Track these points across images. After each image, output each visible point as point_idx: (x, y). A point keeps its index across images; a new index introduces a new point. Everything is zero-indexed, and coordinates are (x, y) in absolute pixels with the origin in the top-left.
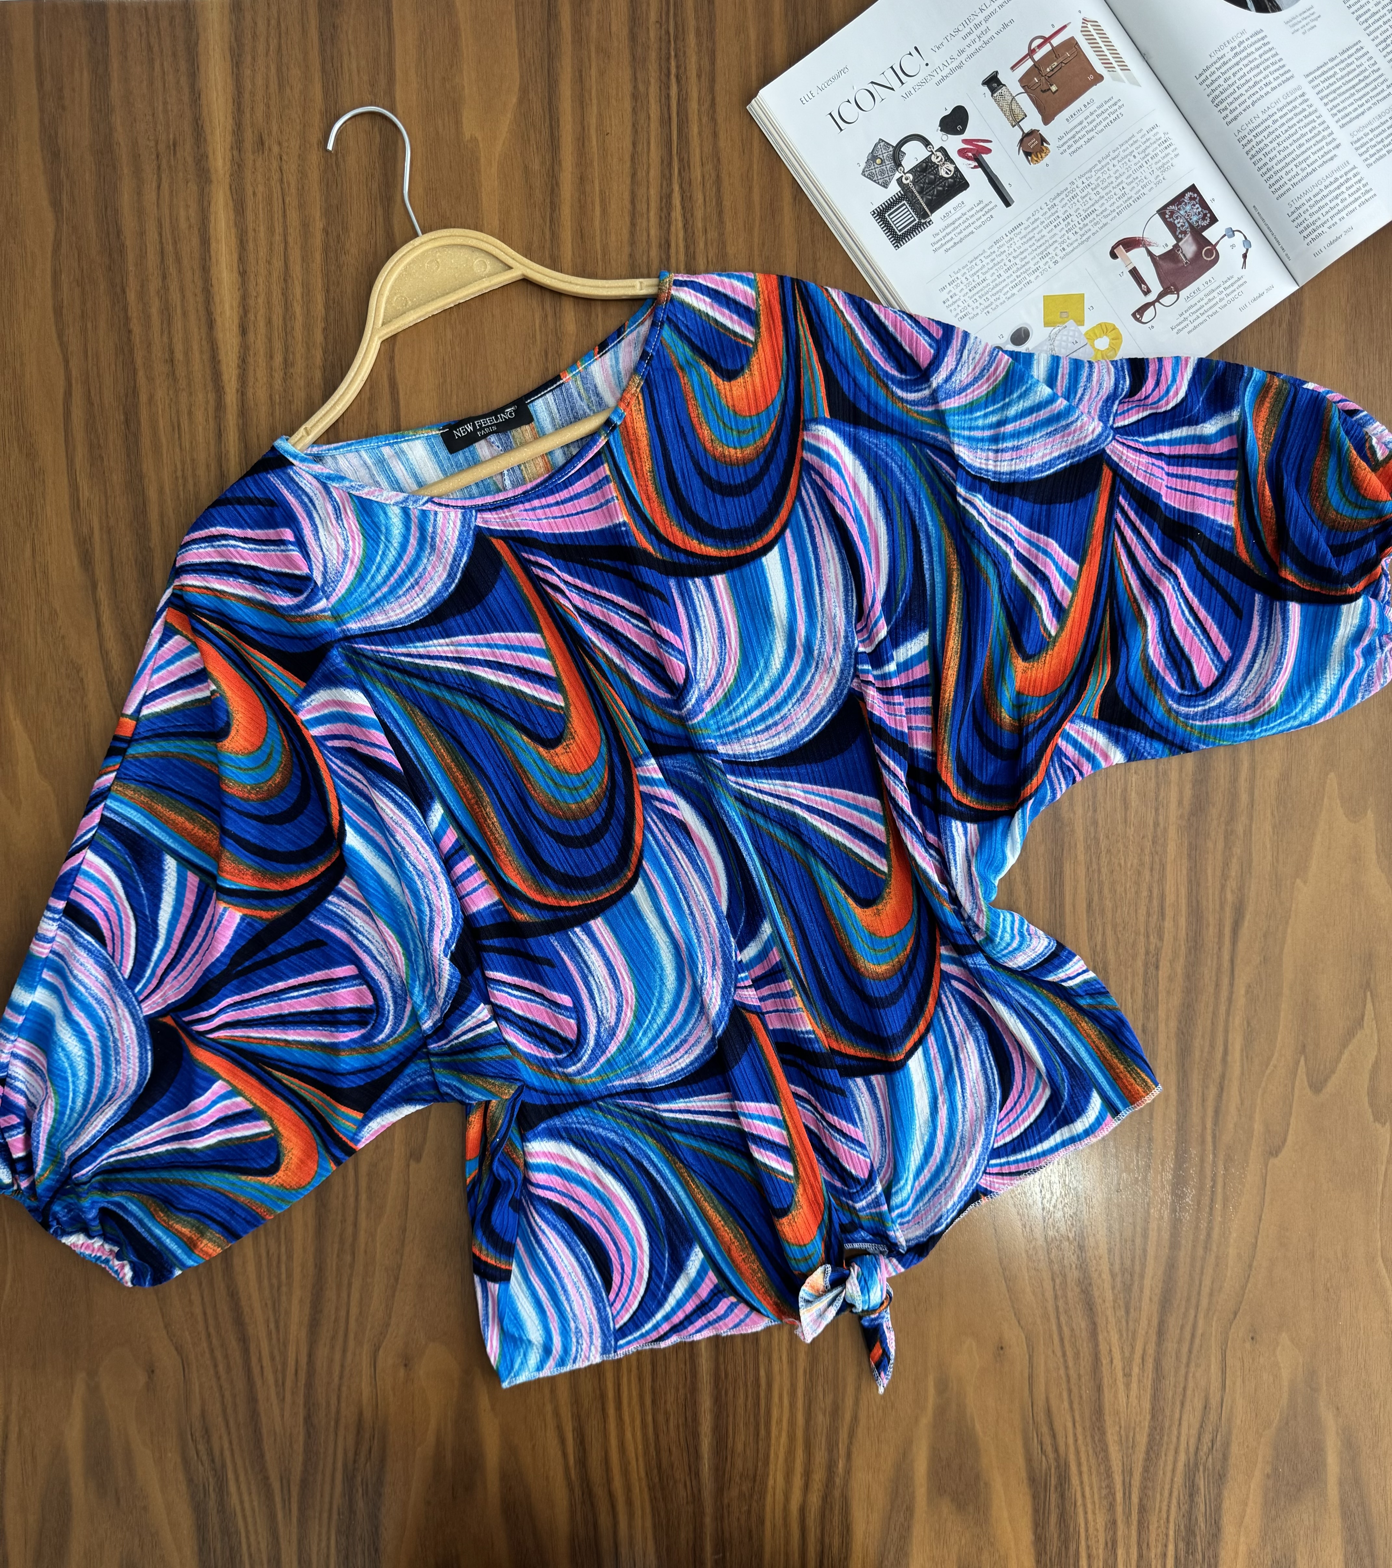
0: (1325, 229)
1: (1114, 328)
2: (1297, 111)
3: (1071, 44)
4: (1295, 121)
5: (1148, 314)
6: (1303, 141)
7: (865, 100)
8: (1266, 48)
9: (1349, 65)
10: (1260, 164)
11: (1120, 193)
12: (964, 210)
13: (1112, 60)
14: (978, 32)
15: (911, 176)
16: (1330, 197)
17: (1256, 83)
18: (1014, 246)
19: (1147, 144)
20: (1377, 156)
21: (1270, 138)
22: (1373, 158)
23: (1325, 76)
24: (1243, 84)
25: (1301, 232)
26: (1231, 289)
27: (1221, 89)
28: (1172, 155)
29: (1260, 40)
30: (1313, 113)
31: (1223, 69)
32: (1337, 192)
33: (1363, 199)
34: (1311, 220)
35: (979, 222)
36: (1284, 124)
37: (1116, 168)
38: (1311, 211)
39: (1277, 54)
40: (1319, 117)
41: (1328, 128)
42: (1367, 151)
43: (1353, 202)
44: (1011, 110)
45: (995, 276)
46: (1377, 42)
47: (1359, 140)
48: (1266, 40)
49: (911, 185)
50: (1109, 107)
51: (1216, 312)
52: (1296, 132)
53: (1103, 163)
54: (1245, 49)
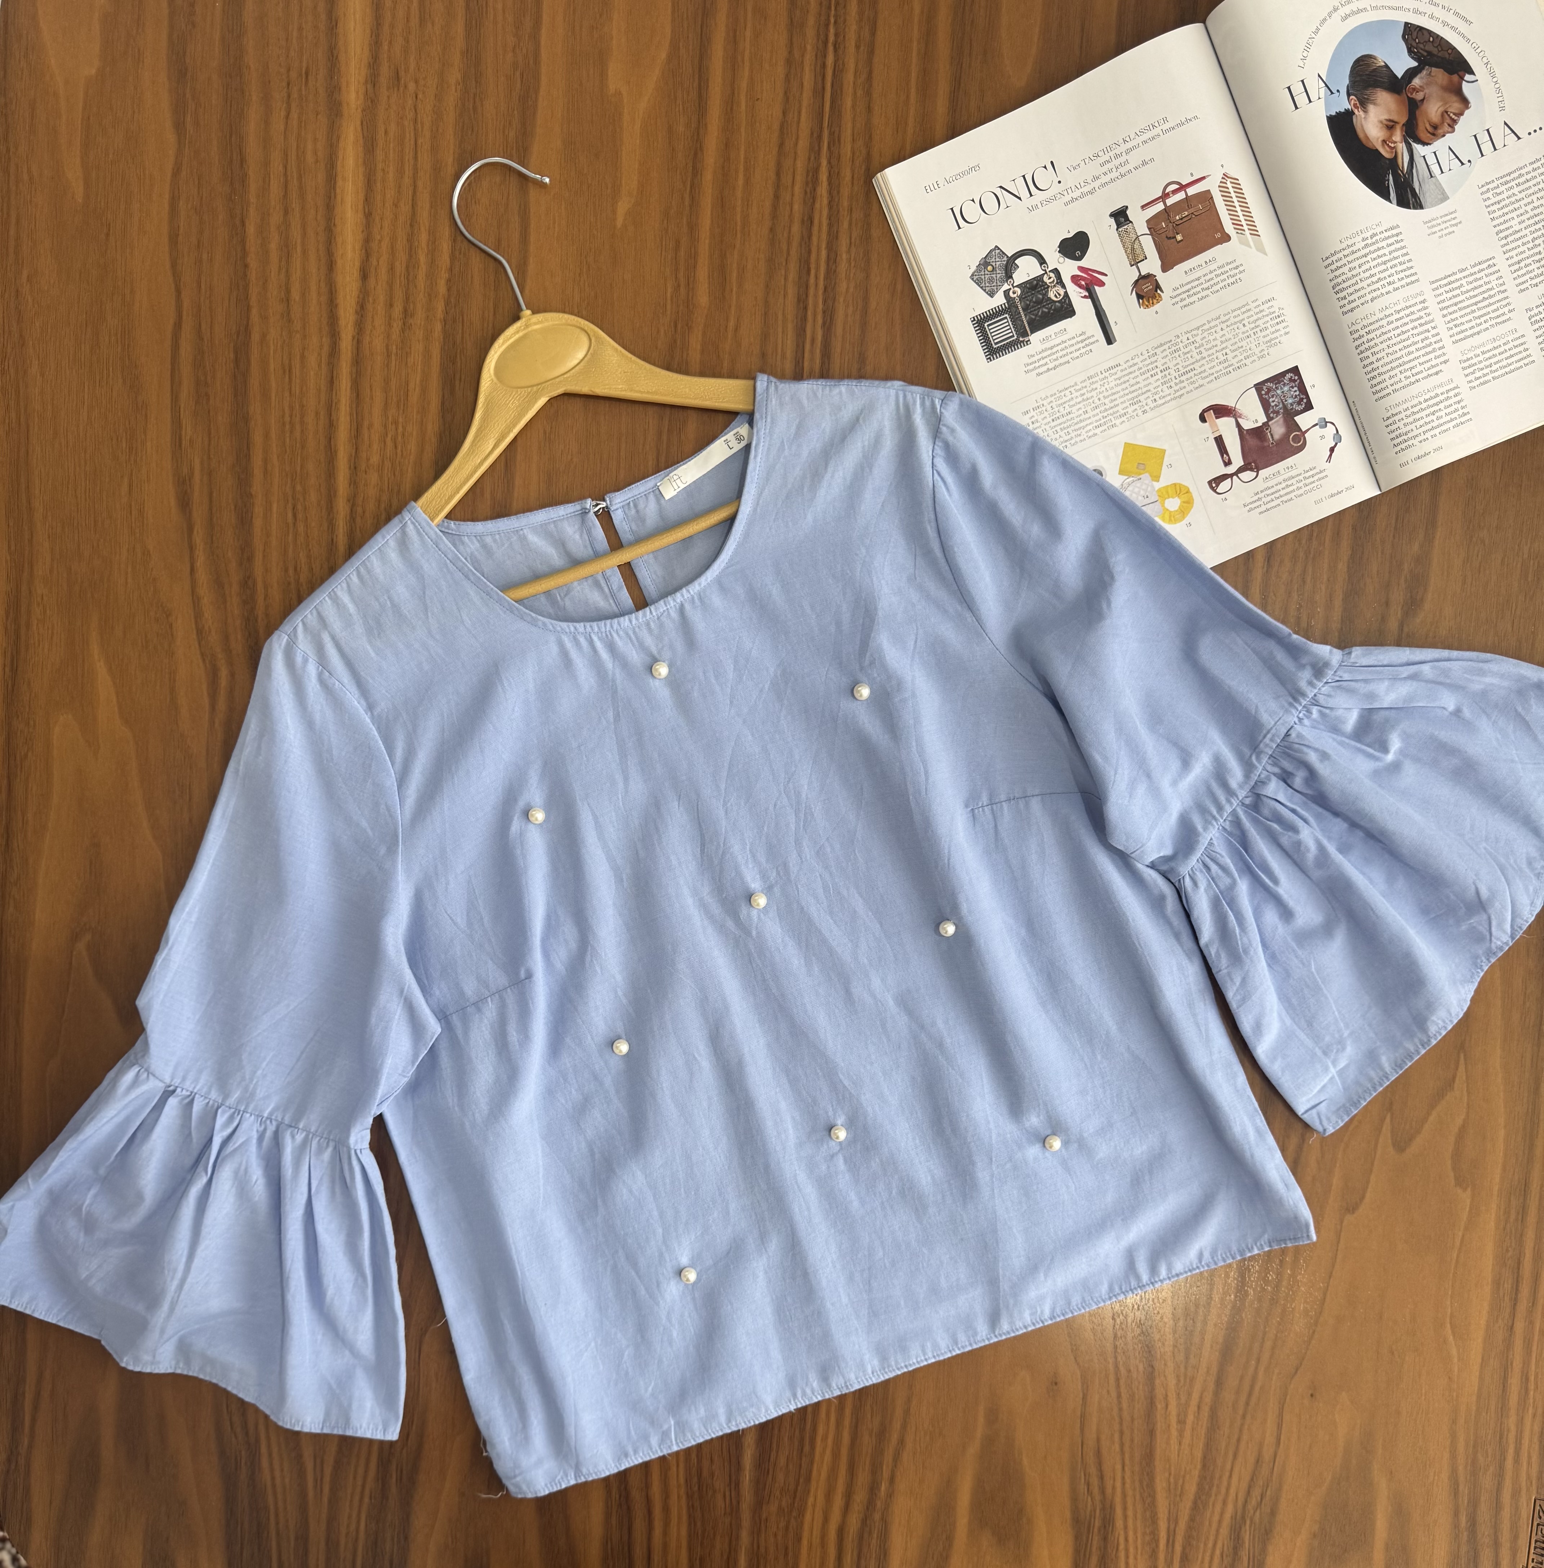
0: (1415, 442)
1: (1188, 492)
2: (1414, 317)
3: (1207, 197)
4: (1410, 326)
5: (1224, 486)
6: (1412, 349)
7: (990, 203)
8: (1398, 246)
10: (1366, 362)
11: (1222, 358)
12: (1065, 337)
13: (1244, 223)
14: (1116, 162)
15: (1019, 291)
16: (1427, 412)
17: (1380, 280)
18: (1106, 386)
19: (1260, 315)
20: (1481, 380)
21: (1381, 339)
22: (1478, 382)
23: (1450, 287)
24: (1368, 278)
25: (1392, 439)
26: (1311, 480)
27: (1344, 277)
28: (1282, 332)
29: (1393, 236)
30: (1430, 322)
31: (1350, 258)
32: (1436, 408)
33: (1458, 421)
34: (1404, 430)
35: (1078, 354)
36: (1397, 327)
37: (1224, 332)
38: (1406, 421)
39: (1407, 254)
40: (1434, 328)
41: (1441, 340)
42: (1473, 373)
43: (1449, 422)
44: (1133, 249)
45: (1081, 412)
46: (1510, 262)
47: (1468, 360)
48: (1399, 238)
49: (1018, 299)
50: (1230, 270)
51: (1292, 499)
52: (1408, 339)
53: (1212, 324)
54: (1376, 242)
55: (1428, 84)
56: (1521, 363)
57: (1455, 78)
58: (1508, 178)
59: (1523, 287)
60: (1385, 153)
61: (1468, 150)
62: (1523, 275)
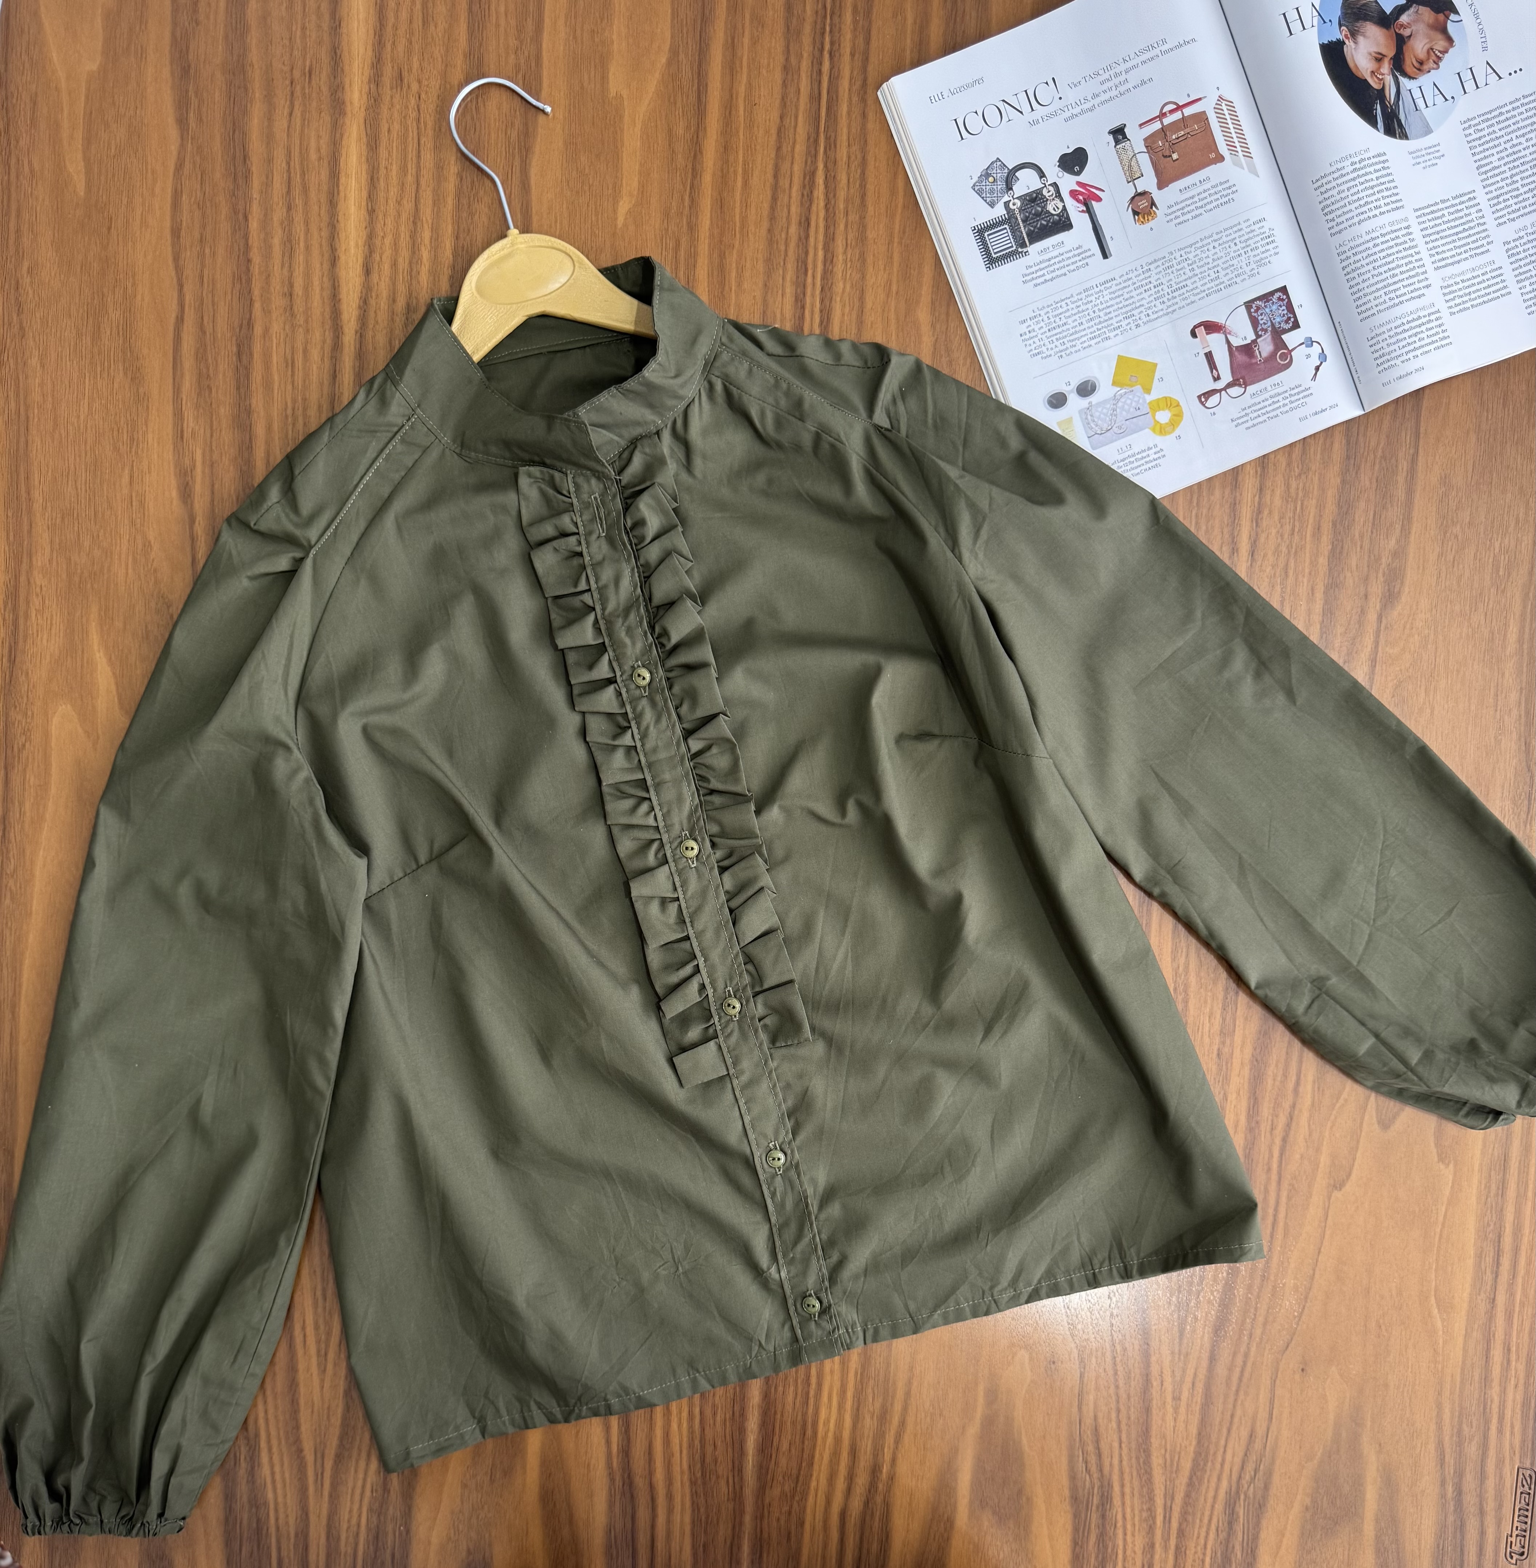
0: (1398, 362)
1: (1178, 405)
2: (1399, 241)
3: (1201, 117)
4: (1395, 250)
5: (1213, 400)
6: (1397, 271)
7: (992, 116)
8: (1384, 172)
9: (1458, 211)
10: (1352, 283)
11: (1213, 276)
12: (1061, 250)
13: (1237, 144)
14: (1116, 81)
15: (1018, 203)
16: (1410, 333)
17: (1367, 203)
18: (1101, 299)
19: (1251, 235)
20: (1461, 307)
21: (1367, 261)
22: (1458, 308)
23: (1433, 216)
24: (1355, 201)
25: (1376, 359)
26: (1297, 397)
27: (1333, 200)
28: (1272, 252)
29: (1380, 162)
30: (1413, 247)
31: (1339, 181)
32: (1418, 330)
33: (1439, 344)
34: (1387, 350)
35: (1074, 266)
36: (1383, 250)
37: (1217, 250)
38: (1389, 341)
39: (1393, 181)
40: (1417, 253)
41: (1423, 265)
42: (1453, 299)
43: (1430, 344)
44: (1130, 166)
45: (1076, 323)
46: (1490, 196)
47: (1449, 286)
48: (1386, 165)
49: (1017, 212)
50: (1224, 189)
51: (1277, 416)
52: (1393, 261)
53: (1205, 242)
54: (1365, 167)
55: (1415, 21)
56: (1498, 294)
57: (1441, 17)
58: (1489, 116)
59: (1501, 221)
60: (1374, 84)
61: (1450, 86)
62: (1501, 209)
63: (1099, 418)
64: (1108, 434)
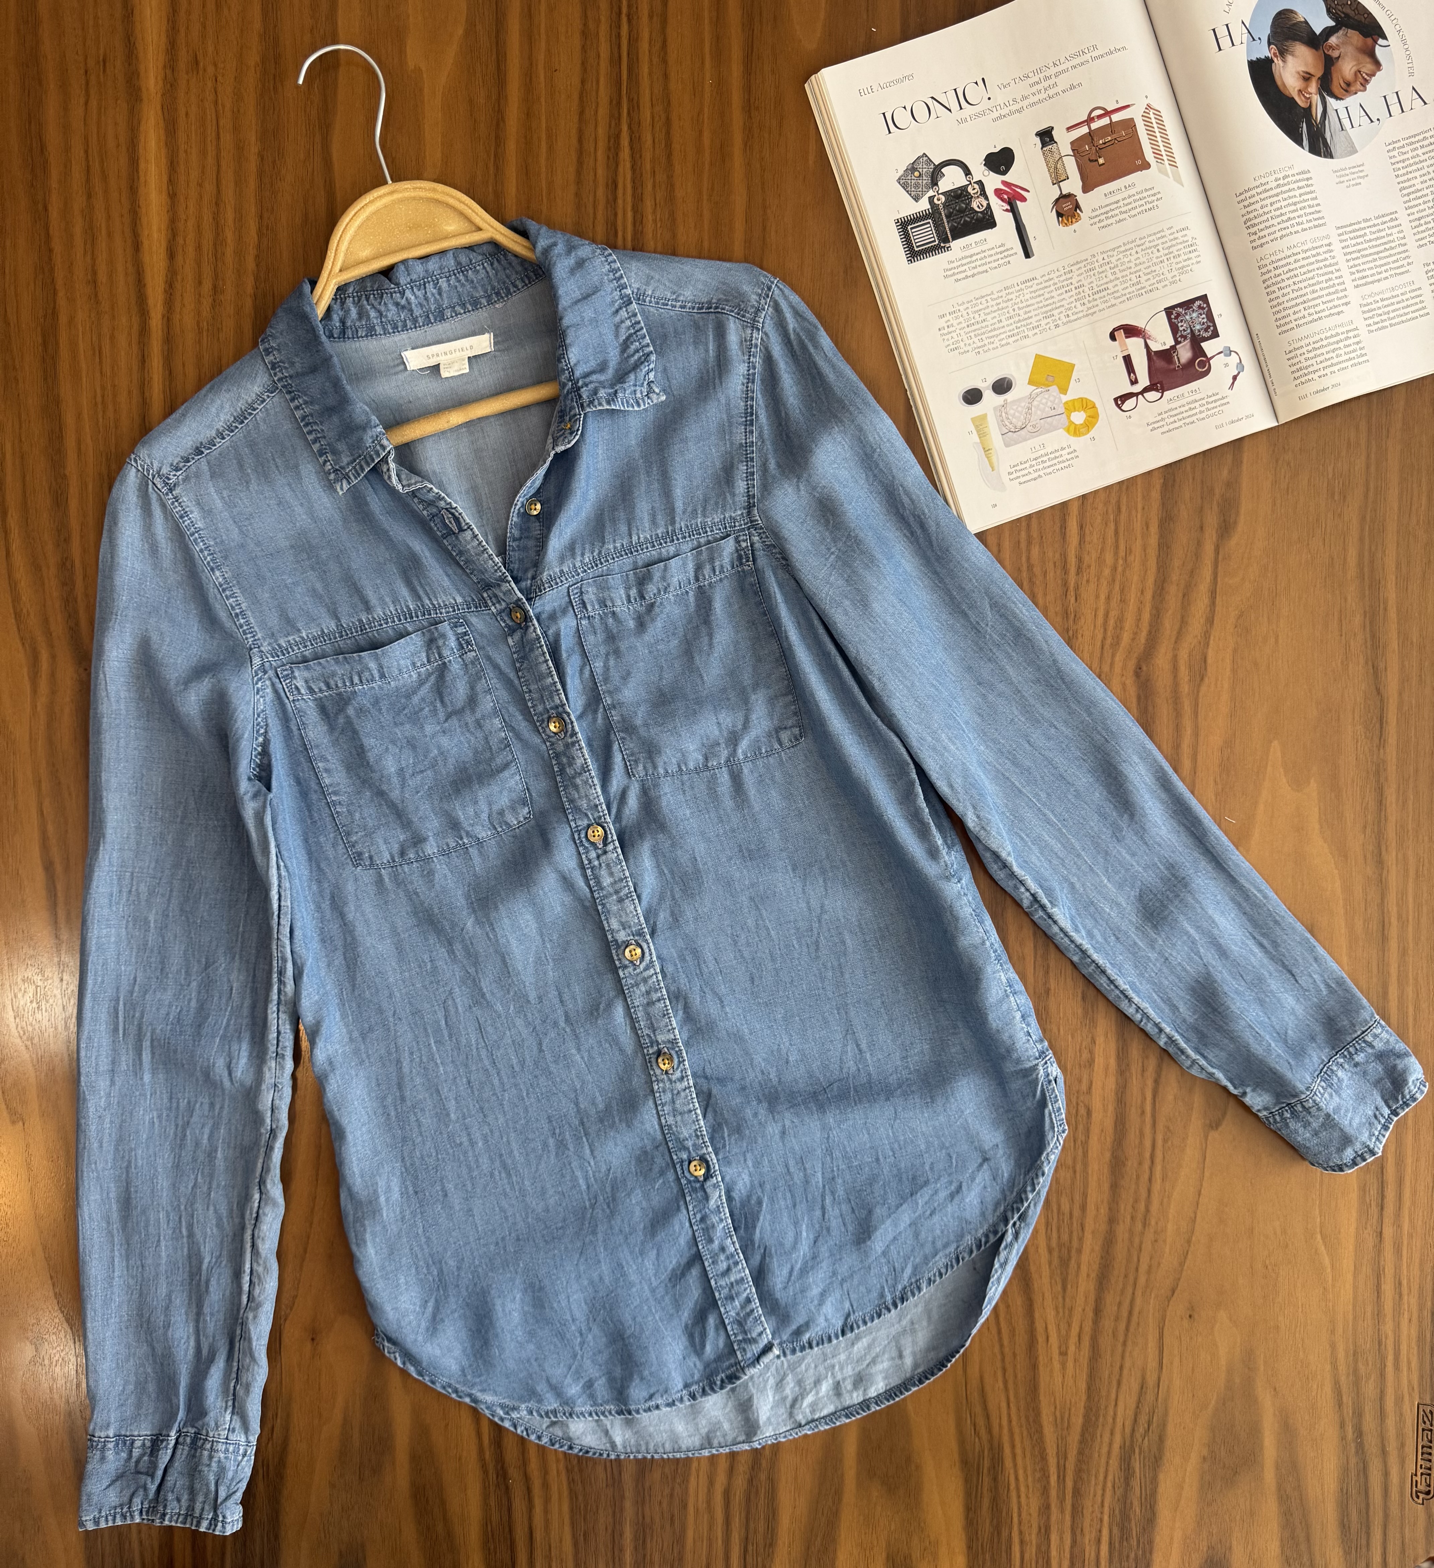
0: (1315, 376)
1: (1094, 407)
2: (1320, 258)
3: (1129, 124)
4: (1315, 266)
5: (1129, 404)
6: (1317, 287)
7: (921, 112)
8: (1308, 189)
9: (1379, 231)
10: (1273, 296)
11: (1135, 281)
12: (984, 247)
13: (1163, 153)
14: (1046, 84)
15: (943, 199)
16: (1328, 349)
17: (1289, 219)
18: (1022, 298)
19: (1174, 242)
20: (1380, 325)
21: (1288, 275)
22: (1376, 327)
23: (1355, 234)
24: (1277, 216)
25: (1293, 372)
26: (1214, 405)
27: (1255, 213)
28: (1194, 261)
29: (1303, 180)
30: (1334, 264)
31: (1262, 196)
32: (1336, 346)
33: (1356, 361)
34: (1305, 364)
35: (996, 264)
36: (1303, 266)
37: (1139, 255)
38: (1307, 356)
39: (1316, 198)
40: (1337, 271)
41: (1343, 283)
42: (1372, 318)
43: (1347, 360)
44: (1056, 168)
45: (995, 320)
46: (1412, 218)
47: (1368, 304)
48: (1310, 182)
49: (941, 207)
50: (1149, 196)
51: (1193, 422)
52: (1313, 278)
53: (1128, 247)
54: (1288, 183)
56: (1417, 314)
57: (1369, 41)
58: (1413, 140)
59: (1421, 243)
61: (1377, 109)
62: (1422, 232)
63: (1014, 416)
64: (1023, 432)
